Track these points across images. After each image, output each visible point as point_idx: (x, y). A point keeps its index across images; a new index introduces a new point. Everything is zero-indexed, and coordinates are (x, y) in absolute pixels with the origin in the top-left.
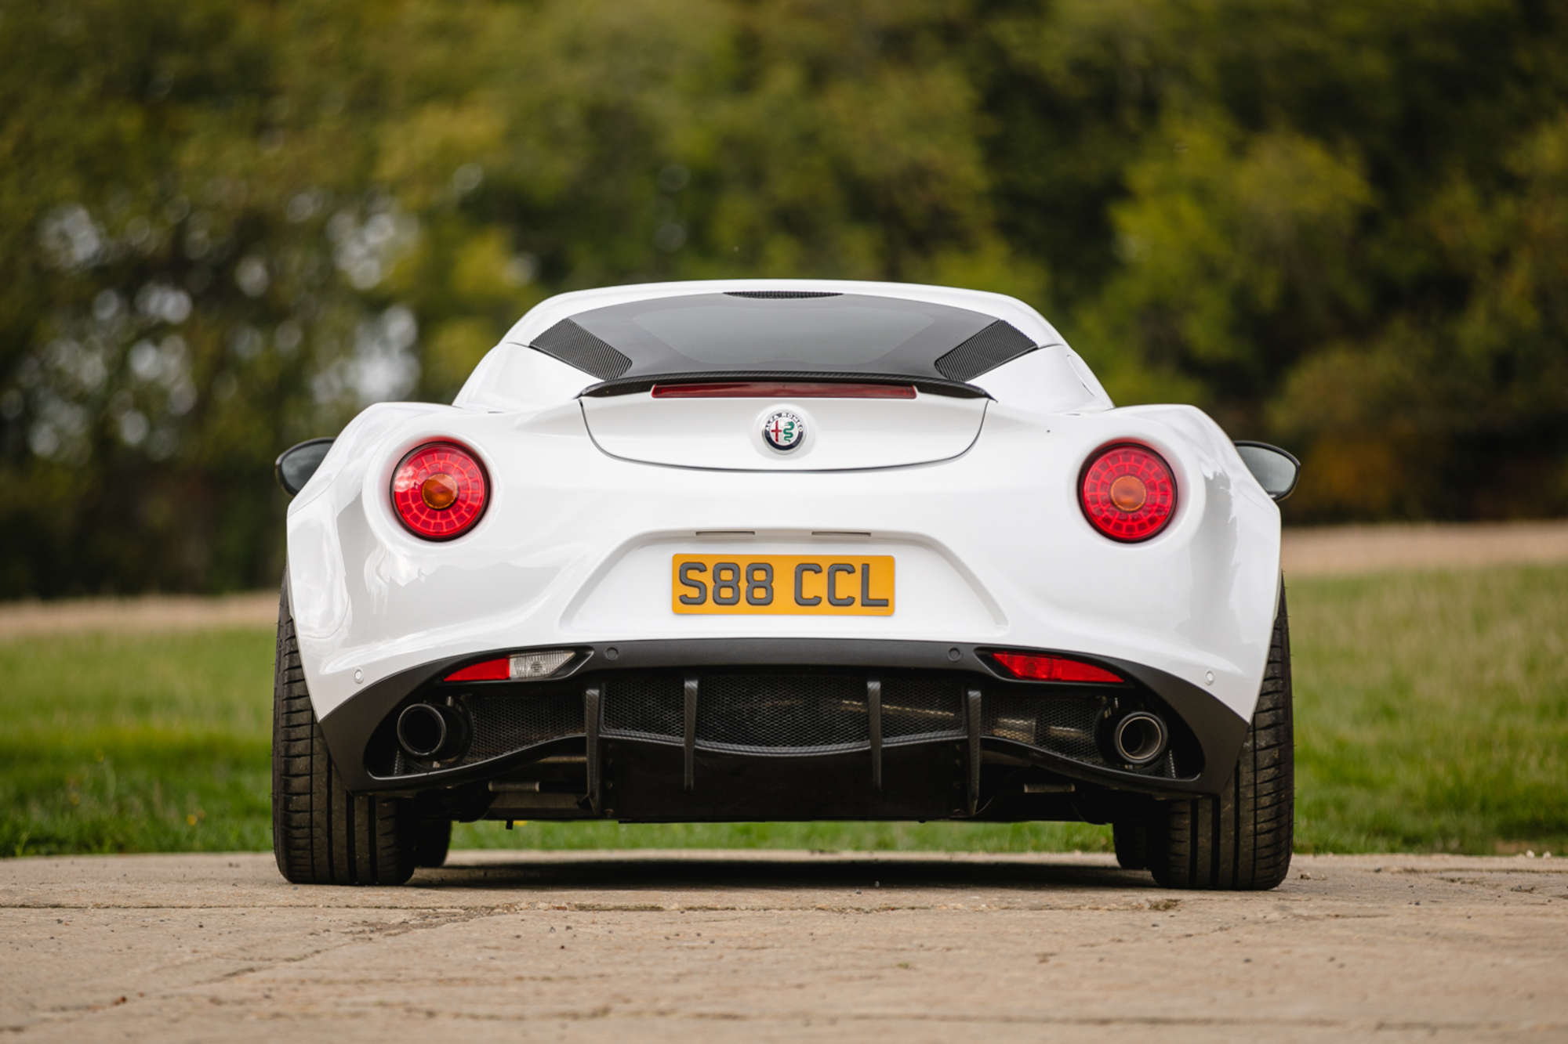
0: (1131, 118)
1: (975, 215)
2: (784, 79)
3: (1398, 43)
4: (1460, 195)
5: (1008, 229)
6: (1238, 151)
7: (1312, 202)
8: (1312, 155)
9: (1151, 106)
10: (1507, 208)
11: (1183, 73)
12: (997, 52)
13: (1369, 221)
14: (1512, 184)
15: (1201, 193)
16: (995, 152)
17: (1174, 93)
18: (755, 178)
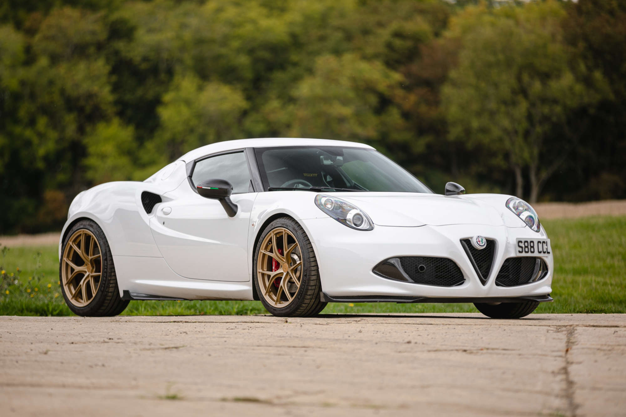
0: (163, 76)
1: (110, 110)
2: (43, 62)
3: (251, 52)
4: (275, 104)
5: (121, 114)
6: (200, 89)
7: (226, 106)
8: (225, 90)
9: (170, 73)
10: (291, 108)
11: (180, 61)
12: (117, 53)
13: (245, 113)
14: (292, 100)
15: (188, 103)
16: (116, 88)
17: (178, 68)
18: (33, 96)
